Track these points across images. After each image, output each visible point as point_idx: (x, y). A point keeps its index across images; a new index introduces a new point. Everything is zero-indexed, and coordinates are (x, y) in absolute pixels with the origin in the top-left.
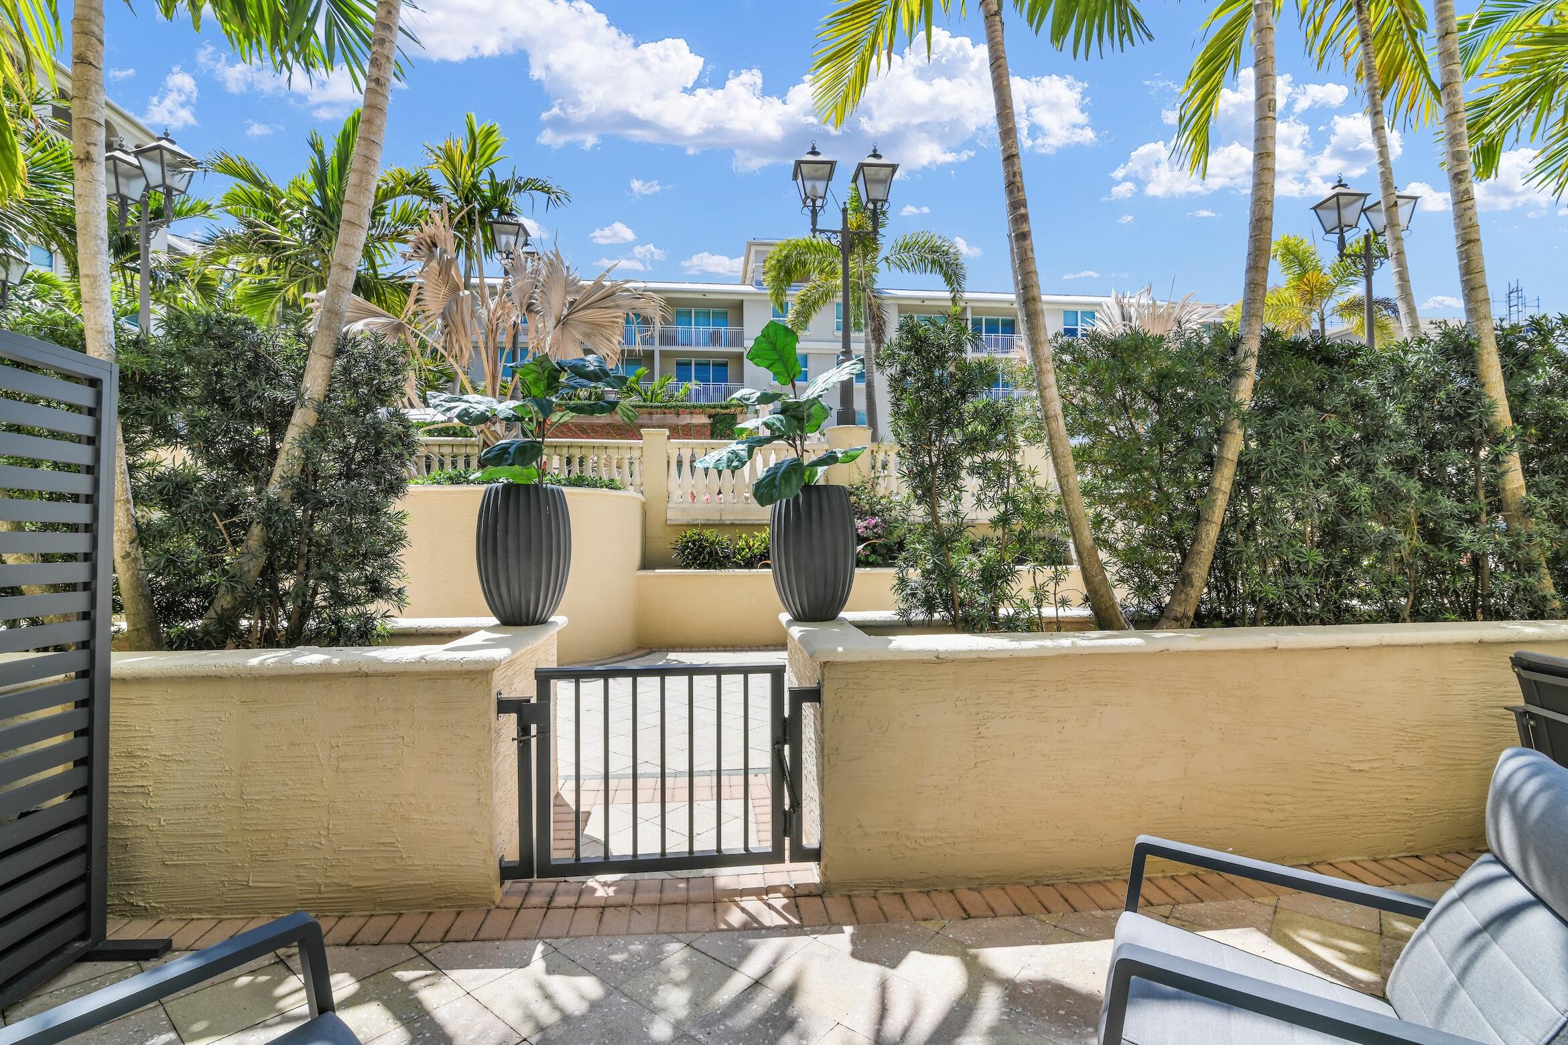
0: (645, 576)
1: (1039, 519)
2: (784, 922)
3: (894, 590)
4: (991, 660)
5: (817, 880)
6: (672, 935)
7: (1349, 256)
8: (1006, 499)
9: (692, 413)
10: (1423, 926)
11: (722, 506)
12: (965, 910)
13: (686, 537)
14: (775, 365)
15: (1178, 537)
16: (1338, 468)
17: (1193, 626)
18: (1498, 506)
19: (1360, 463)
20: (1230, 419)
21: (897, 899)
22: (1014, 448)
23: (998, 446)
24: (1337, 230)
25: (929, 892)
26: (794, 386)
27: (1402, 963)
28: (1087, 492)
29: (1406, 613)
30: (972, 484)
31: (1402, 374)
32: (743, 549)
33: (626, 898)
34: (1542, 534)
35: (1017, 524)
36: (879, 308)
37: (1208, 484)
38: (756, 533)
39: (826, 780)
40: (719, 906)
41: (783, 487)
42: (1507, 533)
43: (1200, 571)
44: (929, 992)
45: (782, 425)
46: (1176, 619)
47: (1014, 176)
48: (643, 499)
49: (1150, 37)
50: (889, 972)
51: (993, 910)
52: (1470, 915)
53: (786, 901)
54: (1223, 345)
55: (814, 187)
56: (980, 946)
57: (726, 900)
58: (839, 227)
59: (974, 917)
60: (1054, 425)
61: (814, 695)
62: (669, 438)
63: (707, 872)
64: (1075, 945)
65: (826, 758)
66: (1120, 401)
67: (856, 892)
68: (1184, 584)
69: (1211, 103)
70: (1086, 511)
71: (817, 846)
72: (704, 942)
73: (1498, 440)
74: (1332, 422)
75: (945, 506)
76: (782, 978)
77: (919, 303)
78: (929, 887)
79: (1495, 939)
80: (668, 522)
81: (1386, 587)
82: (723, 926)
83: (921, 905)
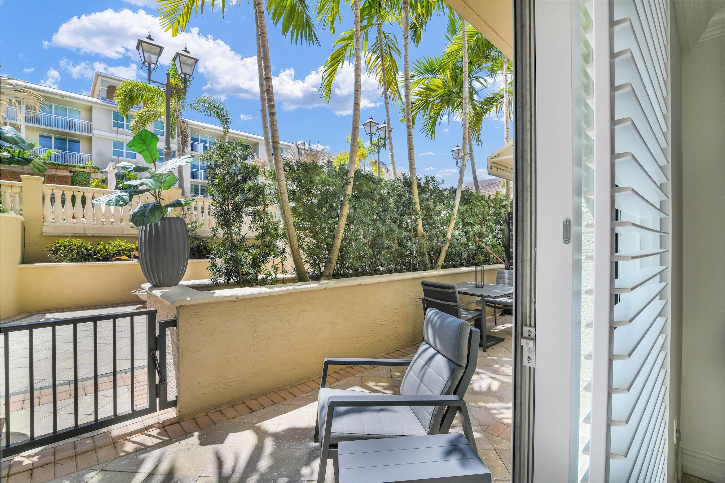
0: (25, 268)
1: (276, 236)
2: (161, 441)
3: (208, 269)
4: (260, 298)
5: (175, 416)
6: (89, 469)
7: (373, 144)
8: (263, 227)
9: (56, 168)
10: (409, 368)
11: (86, 225)
12: (251, 409)
13: (58, 243)
14: (144, 152)
15: (327, 244)
16: (376, 220)
17: (332, 279)
18: (416, 235)
19: (382, 219)
20: (345, 200)
21: (219, 414)
22: (266, 205)
23: (260, 204)
24: (370, 134)
25: (233, 406)
26: (155, 164)
27: (404, 381)
28: (295, 225)
29: (393, 270)
30: (247, 220)
31: (394, 190)
32: (101, 251)
33: (50, 459)
34: (426, 244)
35: (267, 239)
36: (185, 128)
37: (337, 224)
38: (110, 242)
39: (180, 365)
40: (117, 445)
41: (150, 217)
42: (418, 243)
43: (335, 258)
44: (240, 448)
45: (152, 185)
46: (327, 276)
47: (269, 87)
48: (22, 218)
49: (320, 45)
50: (219, 446)
51: (263, 406)
52: (421, 362)
53: (159, 430)
54: (343, 172)
55: (149, 57)
56: (260, 421)
57: (122, 440)
58: (165, 83)
59: (255, 411)
60: (284, 197)
61: (173, 323)
62: (44, 182)
63: (103, 430)
64: (297, 410)
65: (180, 354)
66: (307, 189)
67: (197, 416)
68: (329, 262)
69: (333, 75)
70: (295, 233)
71: (175, 399)
72: (112, 466)
73: (417, 214)
74: (375, 204)
75: (234, 230)
76: (164, 467)
77: (202, 128)
78: (232, 404)
79: (429, 366)
80: (43, 234)
81: (389, 261)
82: (123, 454)
83: (230, 413)
